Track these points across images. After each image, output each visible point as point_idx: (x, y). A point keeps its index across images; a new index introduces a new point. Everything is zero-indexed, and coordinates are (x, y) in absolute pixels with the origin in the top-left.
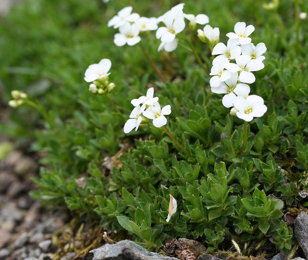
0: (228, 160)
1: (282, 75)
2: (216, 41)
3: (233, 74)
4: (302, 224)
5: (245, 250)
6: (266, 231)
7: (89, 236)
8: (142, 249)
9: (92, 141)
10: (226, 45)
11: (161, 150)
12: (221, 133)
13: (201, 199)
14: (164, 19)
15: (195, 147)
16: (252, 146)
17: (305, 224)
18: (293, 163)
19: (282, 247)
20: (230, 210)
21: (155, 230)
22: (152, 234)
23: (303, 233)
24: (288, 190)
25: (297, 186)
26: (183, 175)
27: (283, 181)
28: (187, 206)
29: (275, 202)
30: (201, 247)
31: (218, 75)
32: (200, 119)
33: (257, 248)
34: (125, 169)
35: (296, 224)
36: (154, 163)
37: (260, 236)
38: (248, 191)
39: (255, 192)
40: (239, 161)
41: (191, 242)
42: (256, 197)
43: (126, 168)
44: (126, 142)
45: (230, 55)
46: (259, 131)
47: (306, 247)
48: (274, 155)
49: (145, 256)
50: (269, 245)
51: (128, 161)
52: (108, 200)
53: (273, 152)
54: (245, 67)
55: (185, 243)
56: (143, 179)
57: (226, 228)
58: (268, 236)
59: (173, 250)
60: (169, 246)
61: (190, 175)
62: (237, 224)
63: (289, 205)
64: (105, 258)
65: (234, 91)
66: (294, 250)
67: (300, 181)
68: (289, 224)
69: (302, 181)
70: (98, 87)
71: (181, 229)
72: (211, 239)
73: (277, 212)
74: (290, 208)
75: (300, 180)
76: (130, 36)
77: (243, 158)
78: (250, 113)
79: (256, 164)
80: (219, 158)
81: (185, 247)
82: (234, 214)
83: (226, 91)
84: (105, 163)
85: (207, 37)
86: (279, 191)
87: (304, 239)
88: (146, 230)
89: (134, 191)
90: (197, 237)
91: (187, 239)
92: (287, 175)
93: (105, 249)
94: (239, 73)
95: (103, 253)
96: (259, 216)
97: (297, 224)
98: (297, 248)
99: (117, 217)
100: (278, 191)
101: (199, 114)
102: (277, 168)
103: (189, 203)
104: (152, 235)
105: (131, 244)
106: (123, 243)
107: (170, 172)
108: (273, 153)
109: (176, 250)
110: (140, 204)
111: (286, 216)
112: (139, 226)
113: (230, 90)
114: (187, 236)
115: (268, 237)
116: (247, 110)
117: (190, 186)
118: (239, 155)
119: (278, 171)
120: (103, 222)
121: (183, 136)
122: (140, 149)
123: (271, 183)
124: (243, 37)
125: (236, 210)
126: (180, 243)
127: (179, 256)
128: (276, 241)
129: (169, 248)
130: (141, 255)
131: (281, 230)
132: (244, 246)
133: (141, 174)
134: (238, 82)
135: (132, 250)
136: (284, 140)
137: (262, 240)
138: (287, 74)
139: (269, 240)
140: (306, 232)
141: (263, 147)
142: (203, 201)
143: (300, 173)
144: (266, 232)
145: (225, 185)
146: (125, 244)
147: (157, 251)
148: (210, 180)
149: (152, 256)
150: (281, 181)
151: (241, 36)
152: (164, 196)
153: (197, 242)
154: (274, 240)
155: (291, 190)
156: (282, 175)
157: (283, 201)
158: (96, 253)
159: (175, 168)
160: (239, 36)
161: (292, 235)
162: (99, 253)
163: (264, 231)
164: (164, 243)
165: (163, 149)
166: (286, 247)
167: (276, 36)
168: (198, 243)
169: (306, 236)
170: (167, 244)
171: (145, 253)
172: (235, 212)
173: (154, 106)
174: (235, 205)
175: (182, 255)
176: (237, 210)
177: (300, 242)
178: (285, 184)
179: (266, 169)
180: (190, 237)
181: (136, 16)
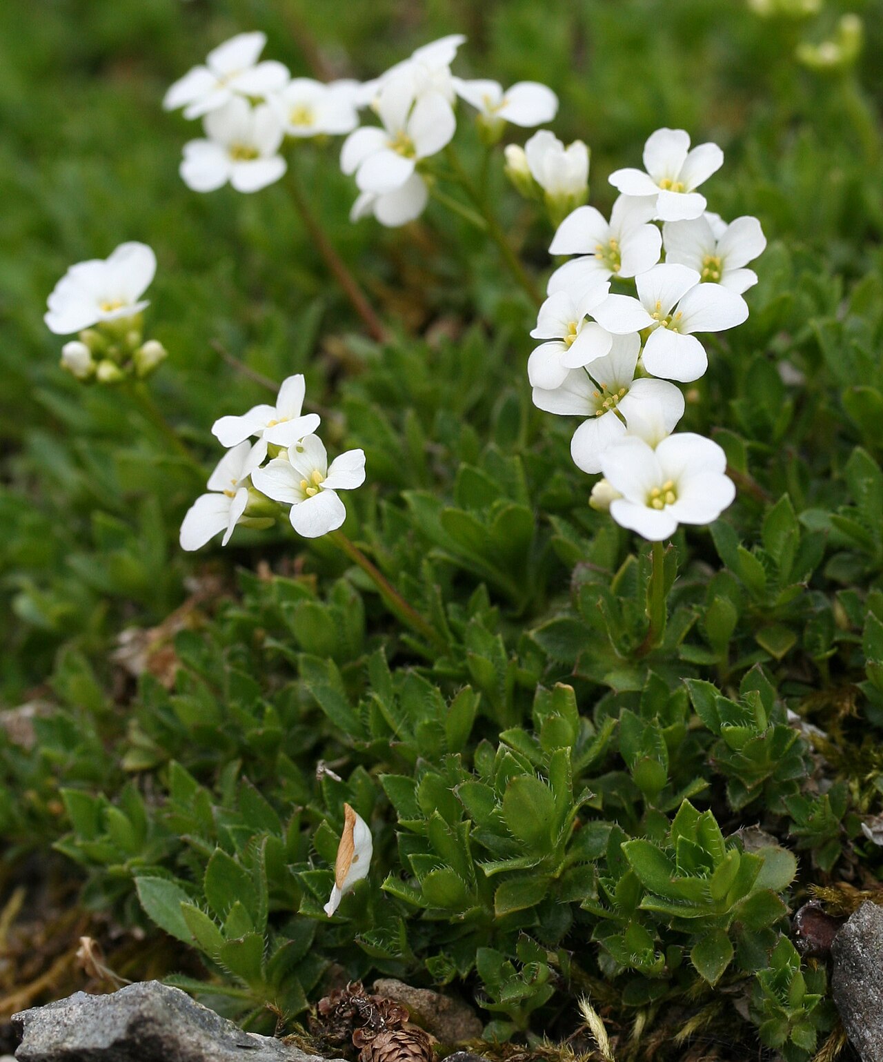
0: (591, 676)
1: (839, 343)
2: (571, 198)
3: (618, 339)
4: (863, 953)
5: (636, 1042)
6: (716, 973)
7: (39, 939)
8: (216, 1021)
9: (79, 561)
10: (607, 215)
11: (330, 620)
12: (574, 566)
13: (467, 830)
14: (379, 94)
15: (466, 614)
16: (688, 627)
17: (873, 952)
18: (847, 705)
19: (781, 1038)
20: (582, 882)
21: (282, 942)
22: (268, 957)
23: (865, 990)
24: (817, 814)
25: (860, 797)
26: (409, 727)
27: (803, 772)
28: (409, 856)
29: (756, 860)
30: (463, 1021)
31: (562, 340)
32: (496, 504)
33: (681, 1036)
34: (188, 687)
35: (839, 951)
36: (302, 669)
37: (694, 991)
38: (660, 808)
39: (680, 817)
40: (634, 683)
41: (420, 998)
42: (680, 837)
43: (194, 683)
44: (212, 572)
45: (618, 260)
46: (723, 566)
47: (871, 1047)
48: (773, 666)
49: (223, 1051)
50: (733, 1025)
51: (205, 651)
52: (113, 811)
53: (773, 652)
54: (672, 312)
55: (392, 1004)
56: (255, 731)
57: (561, 949)
58: (728, 990)
59: (347, 1026)
60: (331, 1012)
61: (435, 730)
62: (605, 939)
63: (823, 869)
64: (62, 1051)
65: (621, 407)
66: (825, 1053)
67: (871, 779)
68: (814, 947)
69: (879, 779)
70: (98, 356)
71: (384, 945)
72: (497, 990)
73: (765, 900)
74: (818, 888)
75: (870, 775)
76: (244, 153)
77: (650, 672)
78: (667, 507)
79: (696, 701)
80: (558, 664)
81: (391, 1021)
82: (595, 896)
83: (587, 404)
84: (123, 654)
85: (538, 177)
86: (784, 812)
87: (868, 1012)
88: (239, 942)
89: (217, 777)
90: (445, 982)
91: (405, 987)
92: (822, 749)
93: (66, 1015)
94: (644, 335)
95: (58, 1028)
96: (690, 910)
97: (844, 949)
98: (839, 1048)
99: (138, 880)
100: (780, 811)
101: (493, 482)
102: (782, 717)
103: (421, 842)
104: (269, 962)
105: (169, 1000)
106: (138, 994)
107: (358, 711)
108: (774, 660)
109: (357, 1030)
110: (230, 833)
111: (803, 915)
112: (218, 923)
113: (606, 404)
114: (409, 971)
115: (728, 995)
116: (656, 491)
117: (427, 774)
118: (637, 658)
119: (782, 735)
120: (91, 893)
121: (426, 569)
122: (255, 610)
123: (752, 778)
124: (675, 191)
125: (602, 882)
126: (373, 1002)
127: (364, 1056)
128: (759, 1013)
129: (329, 1017)
130: (206, 1048)
131: (774, 975)
132: (631, 1027)
133: (247, 713)
134: (639, 374)
135: (167, 1027)
136: (820, 608)
137: (702, 1005)
138: (855, 342)
139: (733, 1005)
140: (876, 985)
141: (736, 633)
142: (476, 838)
143: (873, 746)
144: (717, 978)
145: (564, 782)
146: (146, 997)
147: (278, 1030)
148: (507, 758)
149: (252, 1052)
150: (795, 776)
151: (668, 187)
152: (329, 808)
153: (446, 1001)
154: (752, 1009)
155: (833, 812)
156: (801, 750)
157: (797, 853)
158: (31, 1028)
159: (376, 697)
160: (658, 185)
161: (820, 996)
162: (43, 1029)
163: (710, 974)
164: (314, 997)
165: (338, 617)
166: (796, 1040)
167: (837, 177)
168: (449, 1005)
169: (874, 1002)
170: (324, 1001)
171: (227, 1037)
172: (601, 891)
173: (300, 450)
174: (601, 862)
175: (374, 1050)
176: (607, 882)
177: (851, 1025)
178: (812, 787)
179: (735, 725)
180: (417, 979)
181: (276, 72)
